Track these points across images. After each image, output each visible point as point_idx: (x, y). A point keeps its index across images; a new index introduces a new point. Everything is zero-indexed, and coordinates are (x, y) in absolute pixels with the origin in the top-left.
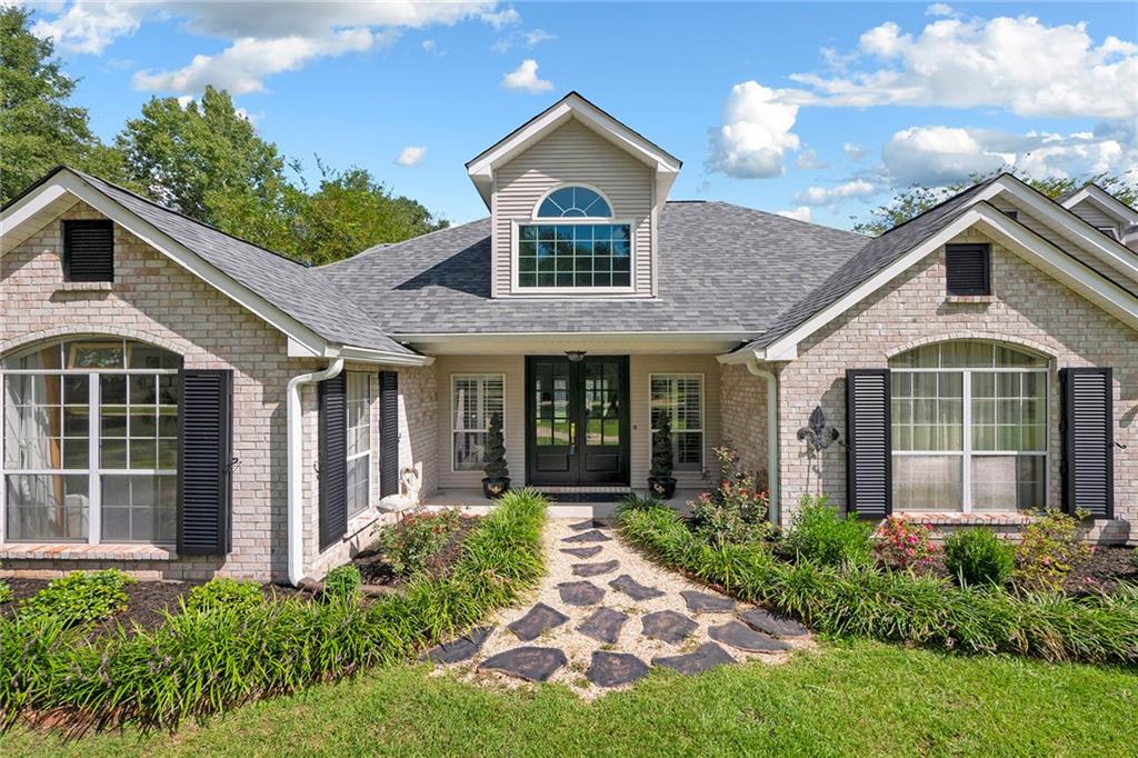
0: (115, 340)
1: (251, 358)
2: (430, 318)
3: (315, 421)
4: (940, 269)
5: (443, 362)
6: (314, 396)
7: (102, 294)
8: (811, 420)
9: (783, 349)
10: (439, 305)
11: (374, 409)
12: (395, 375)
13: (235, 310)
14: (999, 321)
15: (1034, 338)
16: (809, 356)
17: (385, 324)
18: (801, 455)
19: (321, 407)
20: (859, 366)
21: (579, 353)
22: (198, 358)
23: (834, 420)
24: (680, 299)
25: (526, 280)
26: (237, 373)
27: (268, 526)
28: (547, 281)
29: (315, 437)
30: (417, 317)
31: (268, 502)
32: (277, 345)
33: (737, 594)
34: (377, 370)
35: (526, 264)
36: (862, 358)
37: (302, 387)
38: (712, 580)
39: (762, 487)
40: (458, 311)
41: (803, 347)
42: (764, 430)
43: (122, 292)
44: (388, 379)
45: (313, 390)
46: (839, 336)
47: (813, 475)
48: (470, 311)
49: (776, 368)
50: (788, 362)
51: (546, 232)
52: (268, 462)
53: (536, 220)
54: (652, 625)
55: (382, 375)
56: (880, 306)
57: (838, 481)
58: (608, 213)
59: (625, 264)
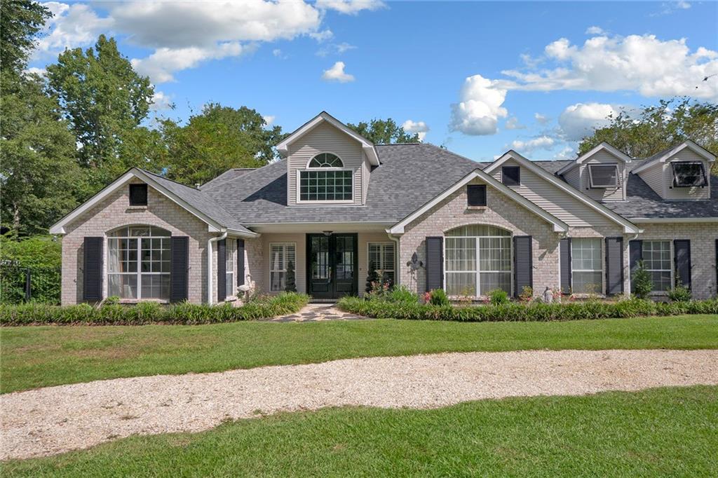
0: (147, 226)
1: (195, 232)
2: (258, 216)
3: (217, 255)
4: (465, 195)
5: (265, 237)
6: (216, 246)
7: (143, 210)
8: (413, 258)
9: (398, 229)
10: (263, 209)
11: (235, 254)
12: (243, 241)
13: (190, 215)
14: (489, 217)
15: (503, 224)
16: (412, 232)
17: (239, 219)
18: (408, 272)
19: (218, 250)
20: (432, 236)
21: (330, 232)
22: (176, 232)
23: (421, 258)
25: (303, 198)
26: (190, 238)
27: (201, 292)
28: (312, 198)
29: (217, 260)
30: (253, 216)
31: (201, 283)
32: (204, 228)
34: (236, 238)
35: (303, 190)
36: (433, 232)
37: (213, 242)
40: (271, 212)
41: (407, 228)
43: (150, 209)
44: (240, 242)
45: (216, 244)
46: (424, 223)
47: (413, 280)
48: (277, 212)
49: (398, 236)
50: (403, 234)
51: (313, 175)
52: (200, 269)
53: (309, 169)
55: (238, 240)
56: (440, 211)
57: (422, 283)
58: (341, 165)
59: (349, 189)
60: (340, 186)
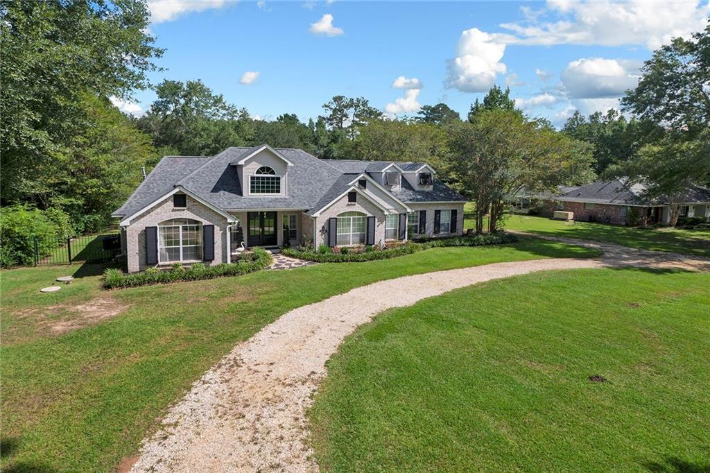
4: (347, 197)
7: (184, 210)
8: (322, 228)
9: (317, 214)
14: (357, 207)
15: (363, 211)
16: (322, 216)
18: (320, 235)
20: (332, 217)
22: (206, 223)
23: (326, 228)
24: (293, 197)
25: (252, 192)
26: (215, 225)
28: (258, 192)
33: (308, 260)
35: (252, 187)
36: (332, 215)
37: (229, 228)
38: (304, 259)
39: (312, 242)
41: (321, 214)
42: (313, 229)
43: (188, 210)
46: (328, 211)
47: (322, 240)
49: (315, 218)
50: (318, 217)
51: (258, 178)
53: (256, 175)
54: (295, 264)
57: (327, 240)
58: (274, 174)
59: (279, 187)
60: (273, 185)
